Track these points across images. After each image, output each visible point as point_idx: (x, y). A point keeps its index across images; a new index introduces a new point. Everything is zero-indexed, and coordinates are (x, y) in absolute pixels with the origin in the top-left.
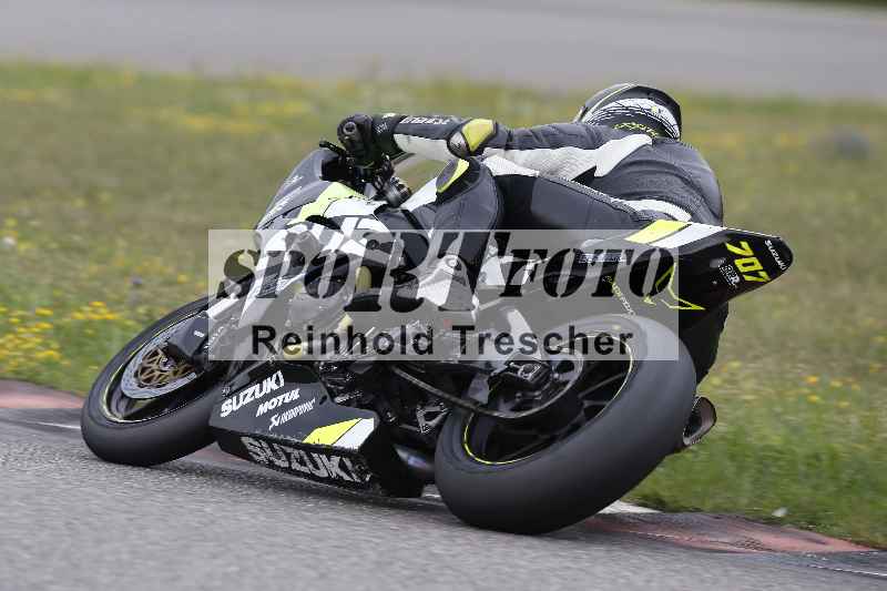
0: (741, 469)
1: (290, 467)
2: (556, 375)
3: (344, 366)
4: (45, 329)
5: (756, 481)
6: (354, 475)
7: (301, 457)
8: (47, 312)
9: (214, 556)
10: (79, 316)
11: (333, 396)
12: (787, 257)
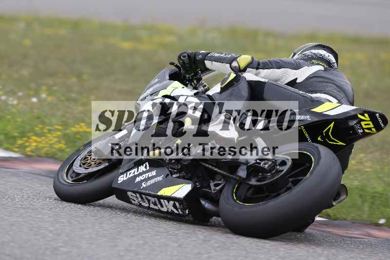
0: (364, 201)
1: (149, 206)
2: (278, 167)
3: (178, 161)
4: (59, 135)
5: (370, 207)
6: (179, 210)
7: (155, 202)
8: (60, 127)
9: (132, 236)
10: (74, 129)
11: (172, 174)
12: (385, 122)
